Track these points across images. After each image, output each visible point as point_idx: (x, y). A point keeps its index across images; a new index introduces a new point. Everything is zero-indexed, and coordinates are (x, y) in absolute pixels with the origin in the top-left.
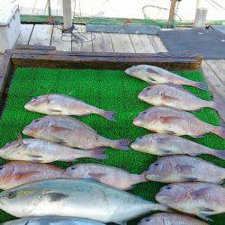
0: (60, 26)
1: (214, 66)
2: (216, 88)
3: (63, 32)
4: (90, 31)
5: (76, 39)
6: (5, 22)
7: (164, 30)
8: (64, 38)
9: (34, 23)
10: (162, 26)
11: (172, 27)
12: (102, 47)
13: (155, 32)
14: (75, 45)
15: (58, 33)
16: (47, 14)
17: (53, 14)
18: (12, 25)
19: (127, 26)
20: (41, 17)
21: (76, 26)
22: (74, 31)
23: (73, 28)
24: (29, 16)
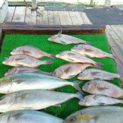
0: (30, 7)
1: (115, 28)
2: (116, 41)
3: (32, 11)
4: (47, 10)
5: (39, 15)
7: (88, 8)
8: (33, 14)
9: (16, 6)
10: (87, 6)
11: (92, 7)
12: (53, 19)
13: (83, 9)
14: (38, 18)
15: (29, 11)
16: (23, 1)
18: (4, 8)
19: (68, 7)
20: (20, 2)
21: (39, 7)
22: (38, 10)
23: (37, 8)
24: (13, 2)
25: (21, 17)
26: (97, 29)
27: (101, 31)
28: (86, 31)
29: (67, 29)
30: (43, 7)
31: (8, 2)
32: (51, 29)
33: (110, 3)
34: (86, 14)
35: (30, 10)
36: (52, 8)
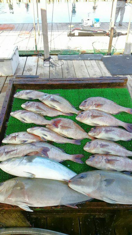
0: (42, 57)
3: (44, 61)
4: (60, 59)
5: (52, 65)
6: (10, 57)
7: (105, 56)
8: (45, 65)
9: (27, 56)
10: (104, 54)
11: (110, 55)
12: (68, 70)
13: (100, 58)
14: (51, 68)
15: (41, 62)
16: (35, 49)
17: (38, 49)
18: (14, 58)
19: (83, 56)
20: (31, 51)
21: (52, 56)
22: (51, 60)
23: (50, 58)
24: (24, 51)
25: (33, 68)
26: (118, 81)
27: (123, 83)
28: (105, 84)
29: (84, 82)
30: (56, 56)
31: (19, 51)
32: (66, 82)
33: (130, 50)
34: (104, 63)
35: (43, 61)
36: (66, 57)
